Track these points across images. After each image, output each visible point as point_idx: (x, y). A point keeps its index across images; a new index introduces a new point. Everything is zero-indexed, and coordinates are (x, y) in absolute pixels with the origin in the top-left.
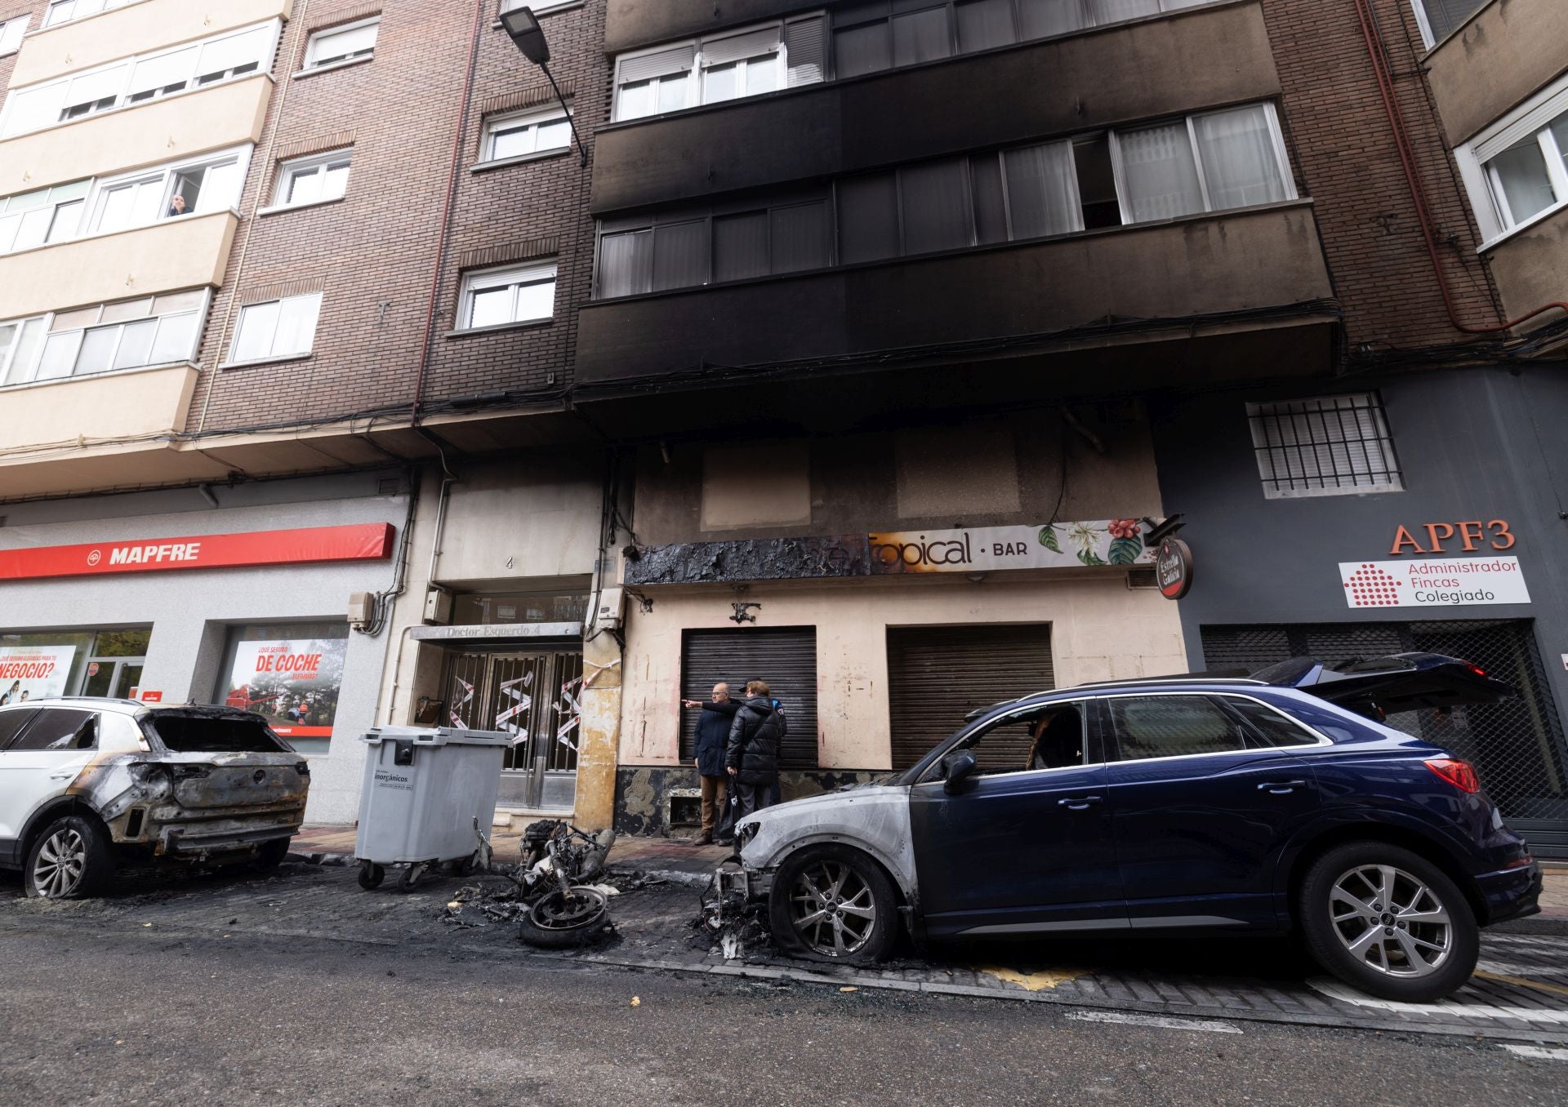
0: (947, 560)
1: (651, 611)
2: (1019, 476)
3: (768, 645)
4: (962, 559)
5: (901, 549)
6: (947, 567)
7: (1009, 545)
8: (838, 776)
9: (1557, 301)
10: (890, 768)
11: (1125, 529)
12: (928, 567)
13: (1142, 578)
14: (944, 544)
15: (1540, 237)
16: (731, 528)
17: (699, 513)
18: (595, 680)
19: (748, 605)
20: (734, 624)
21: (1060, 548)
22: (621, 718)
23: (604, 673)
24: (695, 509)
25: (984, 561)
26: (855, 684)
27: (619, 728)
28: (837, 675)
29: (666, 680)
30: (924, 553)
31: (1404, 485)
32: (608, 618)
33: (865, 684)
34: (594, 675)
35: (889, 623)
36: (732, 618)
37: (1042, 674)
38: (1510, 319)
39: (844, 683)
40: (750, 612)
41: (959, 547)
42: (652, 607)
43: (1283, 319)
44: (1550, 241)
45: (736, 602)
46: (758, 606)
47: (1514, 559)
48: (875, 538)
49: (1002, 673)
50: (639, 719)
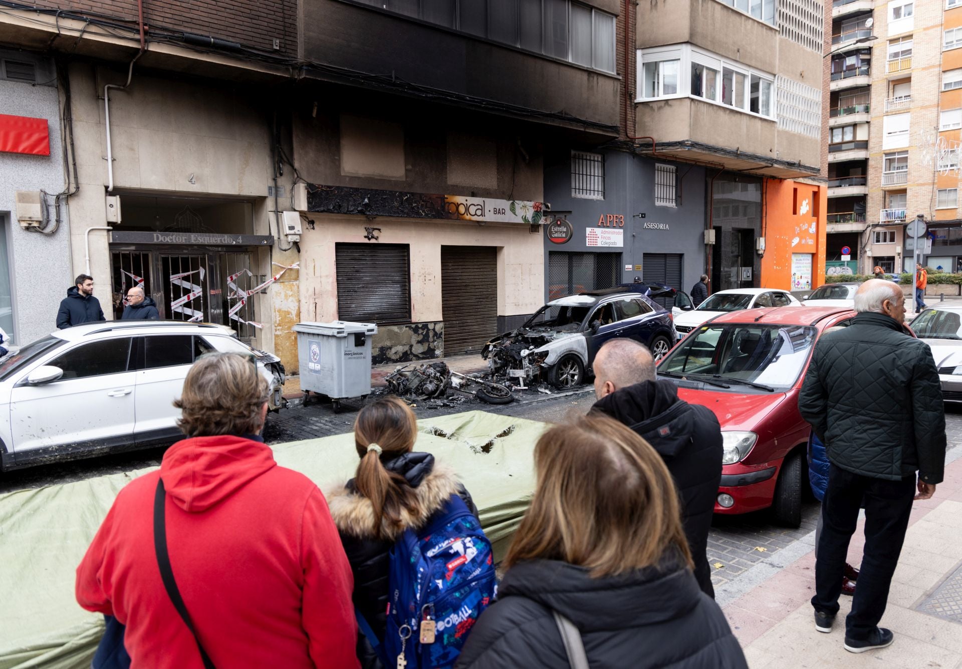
0: (476, 214)
1: (313, 228)
2: (498, 169)
3: (381, 255)
4: (482, 214)
5: (458, 205)
6: (475, 218)
7: (499, 209)
8: (420, 326)
9: (651, 136)
10: (442, 320)
11: (538, 207)
12: (468, 217)
13: (534, 228)
14: (475, 205)
15: (652, 107)
16: (360, 175)
17: (339, 160)
18: (282, 276)
19: (374, 229)
20: (366, 241)
21: (517, 214)
22: (299, 301)
23: (288, 271)
24: (336, 158)
25: (490, 217)
26: (428, 277)
27: (299, 308)
28: (420, 273)
29: (327, 276)
30: (467, 209)
31: (604, 198)
32: (295, 234)
33: (431, 277)
34: (282, 273)
35: (443, 244)
36: (365, 237)
37: (493, 271)
38: (637, 137)
39: (422, 277)
40: (376, 233)
41: (480, 208)
42: (315, 225)
43: (607, 132)
44: (654, 110)
45: (368, 226)
46: (379, 230)
47: (622, 231)
48: (447, 198)
49: (479, 270)
50: (312, 301)
